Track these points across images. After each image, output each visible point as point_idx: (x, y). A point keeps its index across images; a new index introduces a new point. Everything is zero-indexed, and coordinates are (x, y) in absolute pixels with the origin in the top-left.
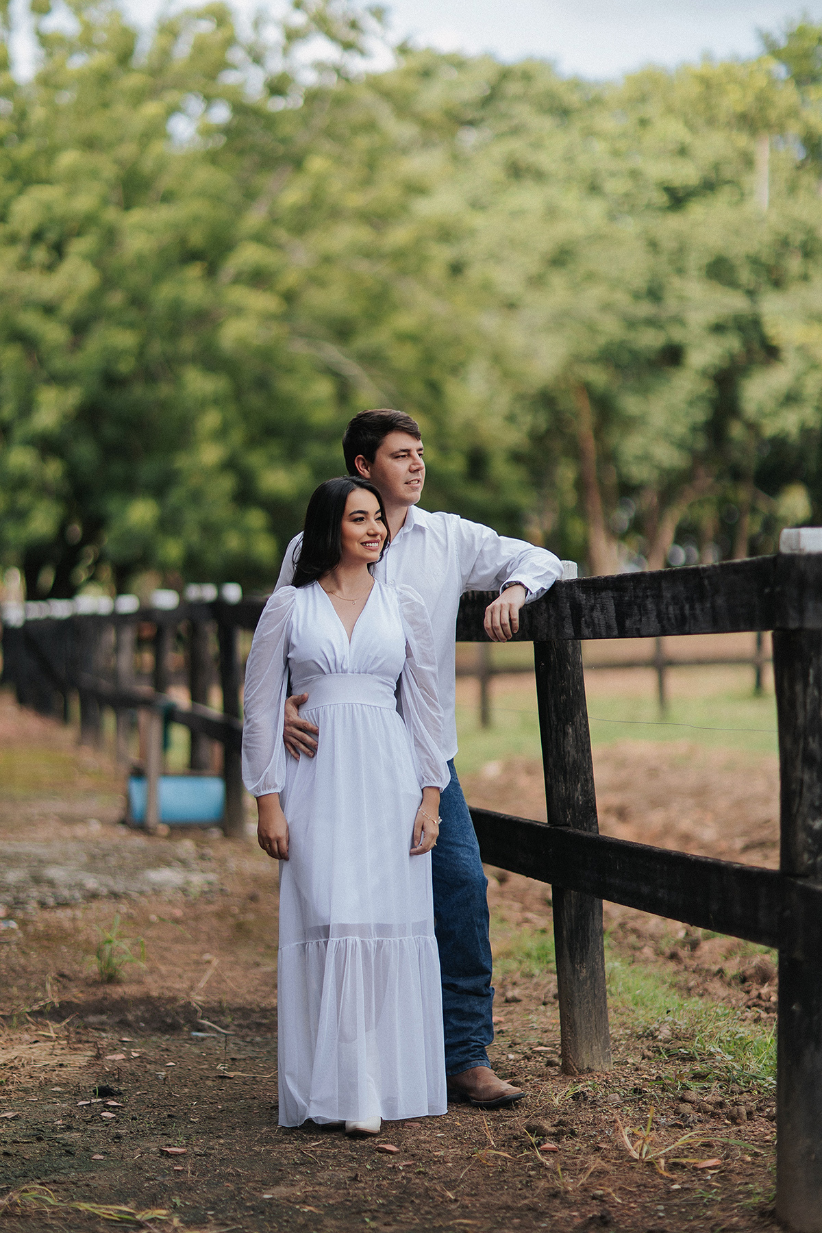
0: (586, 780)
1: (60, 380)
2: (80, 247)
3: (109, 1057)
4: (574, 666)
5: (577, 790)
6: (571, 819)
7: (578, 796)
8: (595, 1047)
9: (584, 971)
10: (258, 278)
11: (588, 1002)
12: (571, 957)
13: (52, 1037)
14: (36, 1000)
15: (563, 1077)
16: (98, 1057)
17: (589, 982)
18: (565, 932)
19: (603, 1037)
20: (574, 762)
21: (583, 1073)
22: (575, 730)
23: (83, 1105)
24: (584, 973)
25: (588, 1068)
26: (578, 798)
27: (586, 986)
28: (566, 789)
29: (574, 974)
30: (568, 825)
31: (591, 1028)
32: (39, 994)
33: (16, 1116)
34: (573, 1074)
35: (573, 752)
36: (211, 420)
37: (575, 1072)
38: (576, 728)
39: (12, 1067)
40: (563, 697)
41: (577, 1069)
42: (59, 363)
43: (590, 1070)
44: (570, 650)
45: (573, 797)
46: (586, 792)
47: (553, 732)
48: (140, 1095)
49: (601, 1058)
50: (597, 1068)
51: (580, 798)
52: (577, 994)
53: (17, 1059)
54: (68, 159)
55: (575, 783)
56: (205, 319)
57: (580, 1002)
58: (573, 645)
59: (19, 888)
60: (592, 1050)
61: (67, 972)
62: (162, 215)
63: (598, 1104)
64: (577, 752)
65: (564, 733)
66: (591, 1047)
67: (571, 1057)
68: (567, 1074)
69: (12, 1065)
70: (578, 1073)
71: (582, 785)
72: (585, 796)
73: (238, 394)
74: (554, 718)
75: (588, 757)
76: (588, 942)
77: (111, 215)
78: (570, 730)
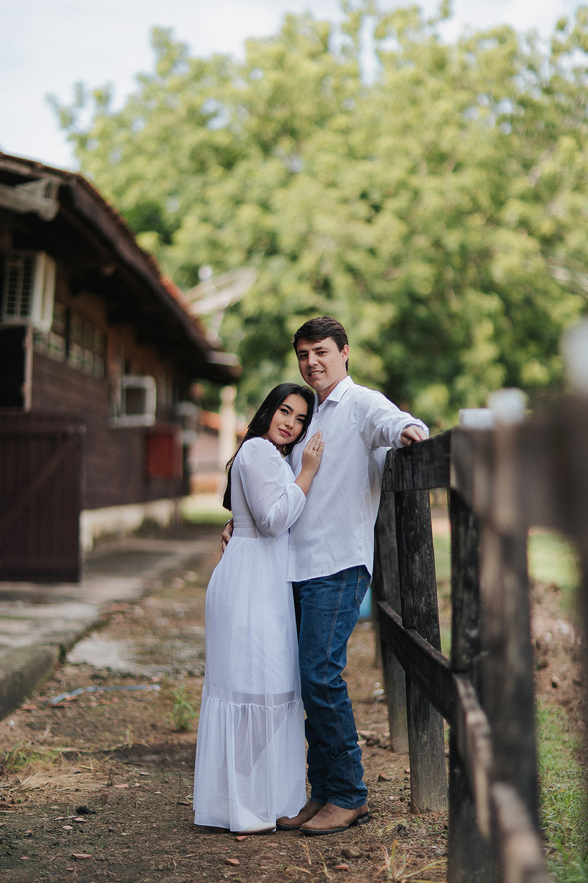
0: (429, 595)
1: (378, 299)
2: (392, 205)
3: (116, 786)
4: (421, 510)
5: (422, 602)
6: (417, 624)
7: (423, 607)
8: (433, 794)
9: (425, 737)
11: (428, 760)
12: (415, 726)
13: (90, 770)
14: (120, 742)
15: (409, 815)
16: (110, 785)
17: (429, 745)
18: (411, 707)
19: (440, 787)
20: (420, 581)
21: (423, 813)
22: (421, 558)
23: (59, 820)
24: (425, 738)
25: (427, 809)
26: (422, 608)
27: (426, 748)
28: (414, 601)
29: (417, 739)
30: (414, 628)
31: (430, 779)
32: (121, 738)
33: (3, 826)
34: (416, 813)
35: (419, 574)
36: (485, 329)
37: (417, 811)
38: (422, 556)
39: (42, 790)
40: (412, 533)
41: (419, 809)
42: (380, 287)
43: (428, 810)
44: (418, 498)
45: (419, 607)
46: (429, 604)
47: (405, 559)
48: (108, 814)
49: (438, 802)
50: (434, 809)
51: (424, 608)
52: (419, 754)
53: (48, 785)
55: (420, 596)
56: (485, 255)
57: (422, 760)
58: (421, 495)
60: (430, 796)
62: (452, 182)
64: (423, 574)
65: (413, 559)
66: (430, 793)
67: (415, 800)
68: (412, 813)
69: (43, 788)
70: (419, 812)
71: (425, 599)
72: (428, 607)
73: (508, 307)
74: (406, 549)
75: (432, 578)
76: (429, 715)
78: (417, 558)
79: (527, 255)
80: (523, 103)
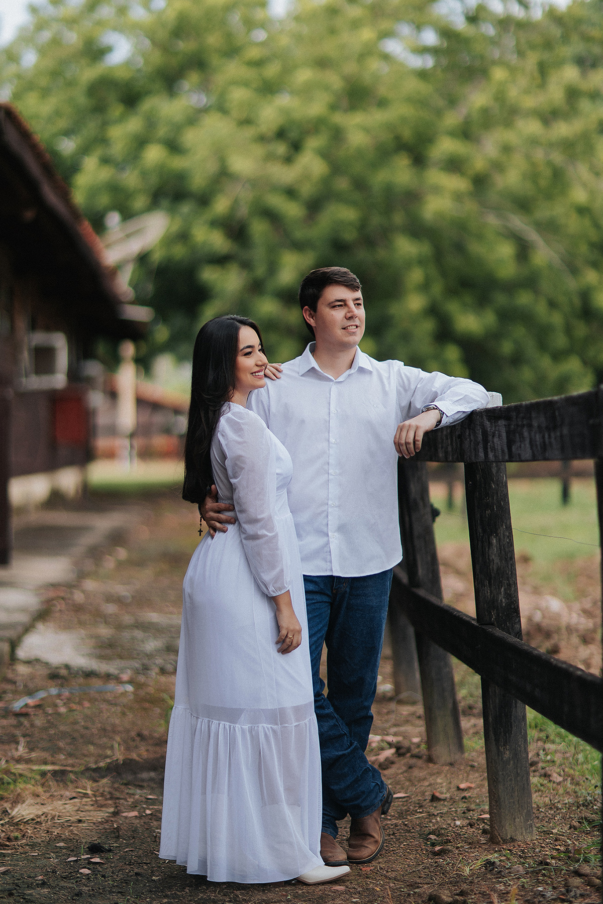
0: (509, 585)
1: (298, 246)
2: (313, 143)
3: (124, 814)
4: (498, 485)
5: (501, 593)
6: (495, 619)
7: (502, 599)
8: (517, 820)
9: (508, 752)
10: (454, 165)
11: (511, 780)
12: (496, 740)
13: (88, 794)
14: (107, 757)
15: (489, 846)
16: (116, 814)
17: (512, 762)
18: (490, 718)
19: (525, 811)
20: (498, 569)
21: (506, 843)
22: (499, 540)
23: (71, 861)
24: (507, 755)
25: (511, 838)
26: (501, 600)
27: (509, 766)
28: (491, 592)
29: (498, 755)
30: (492, 624)
31: (514, 802)
32: (109, 752)
33: (7, 871)
34: (498, 843)
35: (497, 560)
36: (416, 276)
37: (500, 841)
38: (500, 539)
39: (38, 822)
40: (488, 512)
41: (501, 838)
42: (299, 234)
43: (513, 840)
44: (494, 471)
45: (497, 601)
46: (510, 595)
47: (480, 542)
48: (126, 852)
49: (524, 829)
50: (520, 838)
51: (504, 600)
52: (501, 773)
53: (44, 815)
54: (304, 75)
55: (499, 586)
56: (413, 197)
57: (504, 780)
58: (497, 466)
59: (150, 656)
60: (514, 822)
61: (146, 733)
62: (376, 118)
63: (503, 874)
64: (501, 560)
65: (489, 543)
66: (515, 819)
67: (497, 828)
68: (493, 843)
69: (39, 820)
70: (502, 842)
71: (505, 589)
72: (508, 599)
73: (438, 256)
74: (480, 530)
75: (511, 565)
76: (511, 727)
77: (339, 118)
78: (495, 541)
79: (458, 197)
80: (447, 33)
